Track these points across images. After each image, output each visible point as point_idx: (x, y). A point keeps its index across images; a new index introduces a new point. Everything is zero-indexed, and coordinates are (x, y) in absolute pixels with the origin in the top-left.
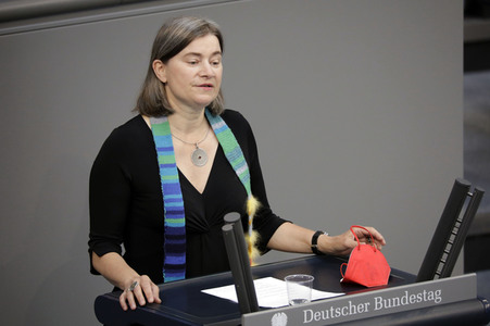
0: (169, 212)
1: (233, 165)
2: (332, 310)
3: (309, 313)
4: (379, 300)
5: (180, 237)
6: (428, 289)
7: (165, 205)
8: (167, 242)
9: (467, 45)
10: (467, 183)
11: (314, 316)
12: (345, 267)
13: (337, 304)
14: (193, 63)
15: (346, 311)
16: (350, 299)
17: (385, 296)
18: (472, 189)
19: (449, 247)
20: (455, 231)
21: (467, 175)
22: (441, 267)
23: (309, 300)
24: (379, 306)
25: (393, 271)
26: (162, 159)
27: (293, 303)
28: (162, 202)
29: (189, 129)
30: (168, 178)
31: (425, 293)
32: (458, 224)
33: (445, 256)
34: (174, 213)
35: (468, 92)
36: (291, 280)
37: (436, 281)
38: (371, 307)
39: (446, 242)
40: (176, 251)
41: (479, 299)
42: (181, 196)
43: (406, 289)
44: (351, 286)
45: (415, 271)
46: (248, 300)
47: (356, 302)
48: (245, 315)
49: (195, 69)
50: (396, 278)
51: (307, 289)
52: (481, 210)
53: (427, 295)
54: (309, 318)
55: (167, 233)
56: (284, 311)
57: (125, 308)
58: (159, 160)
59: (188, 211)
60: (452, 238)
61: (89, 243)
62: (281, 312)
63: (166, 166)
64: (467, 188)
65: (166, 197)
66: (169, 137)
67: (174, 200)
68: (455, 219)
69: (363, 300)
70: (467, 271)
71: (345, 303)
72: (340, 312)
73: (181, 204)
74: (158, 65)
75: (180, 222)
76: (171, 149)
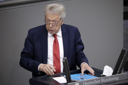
2: (90, 82)
3: (85, 83)
9: (124, 13)
15: (94, 82)
17: (104, 78)
18: (126, 51)
22: (118, 71)
24: (102, 81)
32: (123, 60)
33: (119, 68)
37: (117, 75)
43: (110, 77)
46: (69, 80)
53: (115, 78)
56: (78, 82)
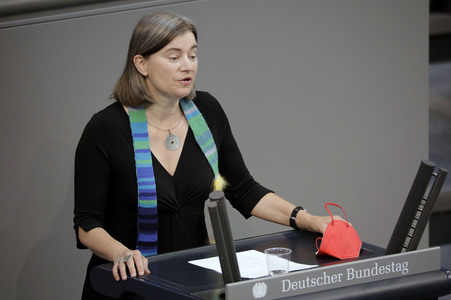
0: (142, 194)
1: (203, 148)
2: (308, 280)
3: (287, 283)
4: (351, 271)
5: (152, 217)
6: (396, 261)
7: (139, 187)
8: (140, 221)
9: (432, 38)
10: (432, 164)
11: (291, 286)
12: (320, 241)
13: (312, 275)
14: (174, 59)
15: (320, 281)
16: (324, 270)
17: (357, 267)
18: (436, 169)
19: (415, 223)
20: (421, 208)
21: (432, 156)
22: (408, 241)
23: (287, 271)
24: (351, 276)
25: (364, 245)
26: (138, 144)
27: (272, 274)
28: (136, 185)
29: (164, 117)
30: (143, 162)
31: (393, 265)
32: (423, 202)
33: (411, 231)
34: (147, 195)
35: (433, 81)
36: (270, 253)
37: (404, 253)
38: (344, 277)
39: (413, 218)
40: (148, 229)
41: (443, 270)
42: (153, 179)
43: (376, 261)
44: (325, 259)
45: (385, 245)
46: (231, 272)
47: (330, 273)
48: (229, 285)
49: (176, 65)
50: (367, 252)
51: (285, 261)
52: (445, 189)
53: (395, 267)
54: (287, 287)
55: (140, 213)
56: (264, 281)
57: (118, 279)
58: (135, 145)
59: (160, 193)
60: (418, 214)
61: (75, 219)
62: (261, 282)
63: (140, 151)
64: (431, 169)
65: (139, 180)
66: (145, 124)
67: (147, 183)
68: (421, 197)
69: (336, 271)
70: (432, 244)
71: (320, 274)
72: (315, 282)
73: (154, 187)
74: (138, 60)
75: (153, 203)
76: (146, 135)
